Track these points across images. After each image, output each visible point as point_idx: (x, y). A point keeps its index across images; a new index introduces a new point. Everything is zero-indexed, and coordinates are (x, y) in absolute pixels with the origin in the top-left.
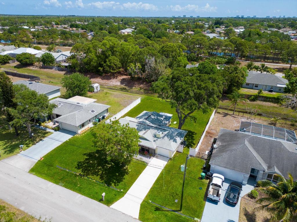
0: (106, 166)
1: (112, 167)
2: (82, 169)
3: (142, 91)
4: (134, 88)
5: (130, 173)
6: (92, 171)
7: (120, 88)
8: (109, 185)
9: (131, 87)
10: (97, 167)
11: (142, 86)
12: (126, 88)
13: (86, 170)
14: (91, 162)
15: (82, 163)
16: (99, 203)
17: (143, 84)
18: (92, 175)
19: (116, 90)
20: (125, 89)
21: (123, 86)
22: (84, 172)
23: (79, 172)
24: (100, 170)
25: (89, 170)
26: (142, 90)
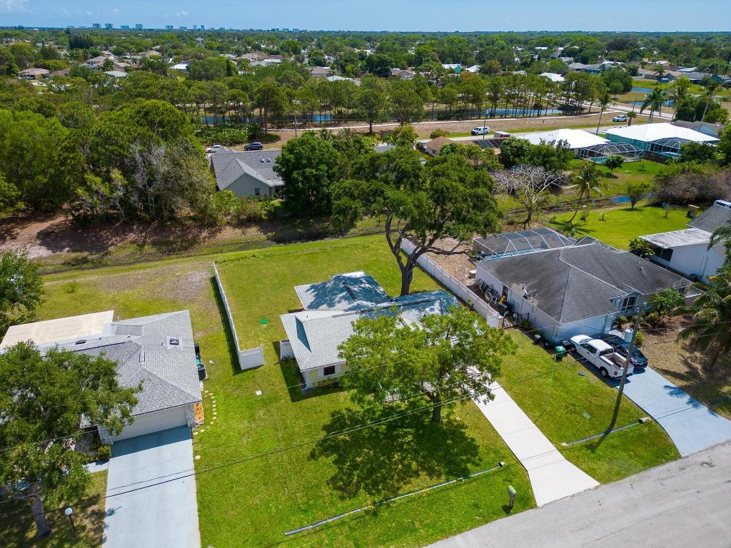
0: (403, 444)
1: (417, 436)
2: (364, 488)
3: (148, 249)
4: (111, 249)
5: (466, 423)
6: (392, 477)
7: (63, 264)
8: (465, 473)
9: (101, 248)
10: (389, 459)
11: (132, 236)
12: (85, 258)
13: (375, 484)
14: (358, 459)
15: (345, 478)
16: (510, 518)
17: (131, 230)
18: (405, 484)
19: (55, 272)
20: (85, 260)
21: (66, 254)
22: (379, 491)
23: (365, 501)
24: (406, 462)
25: (384, 479)
26: (146, 247)
